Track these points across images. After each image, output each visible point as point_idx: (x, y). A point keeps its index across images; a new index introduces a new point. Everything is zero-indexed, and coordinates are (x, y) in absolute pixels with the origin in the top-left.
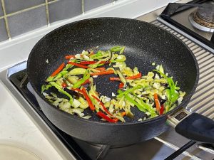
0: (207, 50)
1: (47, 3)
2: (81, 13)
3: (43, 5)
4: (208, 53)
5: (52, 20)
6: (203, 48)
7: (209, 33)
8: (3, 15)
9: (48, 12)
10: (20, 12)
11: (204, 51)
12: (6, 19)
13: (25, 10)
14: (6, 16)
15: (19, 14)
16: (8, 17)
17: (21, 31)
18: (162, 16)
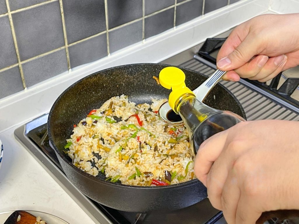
0: (254, 90)
1: (67, 46)
2: (106, 55)
3: (63, 48)
4: (255, 93)
5: (73, 65)
6: (249, 88)
8: (18, 62)
9: (68, 56)
10: (37, 57)
11: (250, 91)
12: (20, 66)
13: (42, 55)
14: (20, 63)
15: (36, 60)
16: (23, 65)
18: (199, 54)
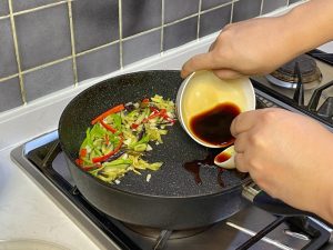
1: (74, 55)
3: (69, 57)
5: (81, 78)
7: (291, 89)
8: (18, 72)
12: (21, 77)
14: (21, 73)
16: (23, 75)
17: (40, 94)
